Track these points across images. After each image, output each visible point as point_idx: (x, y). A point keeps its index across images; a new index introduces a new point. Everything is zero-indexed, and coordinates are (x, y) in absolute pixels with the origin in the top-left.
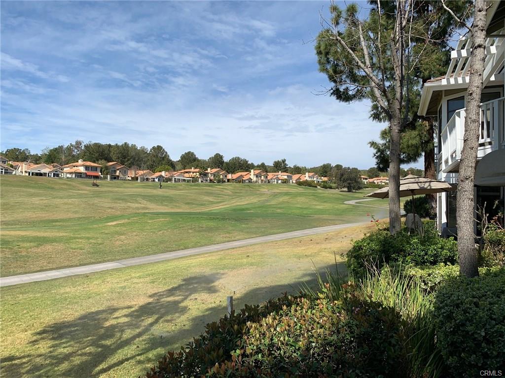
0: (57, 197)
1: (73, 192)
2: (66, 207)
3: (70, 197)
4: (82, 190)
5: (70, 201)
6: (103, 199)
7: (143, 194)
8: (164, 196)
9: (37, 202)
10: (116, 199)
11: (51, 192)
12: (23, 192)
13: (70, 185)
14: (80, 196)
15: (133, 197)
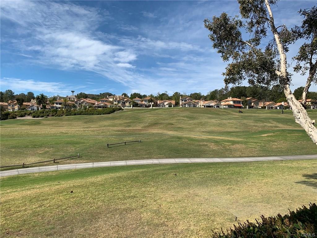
0: (223, 119)
1: (230, 116)
2: (230, 125)
3: (230, 119)
4: (234, 115)
5: (231, 121)
6: (249, 120)
7: (272, 117)
8: (287, 119)
9: (215, 122)
10: (257, 121)
11: (219, 116)
12: (206, 116)
13: (227, 112)
14: (235, 119)
15: (266, 120)
